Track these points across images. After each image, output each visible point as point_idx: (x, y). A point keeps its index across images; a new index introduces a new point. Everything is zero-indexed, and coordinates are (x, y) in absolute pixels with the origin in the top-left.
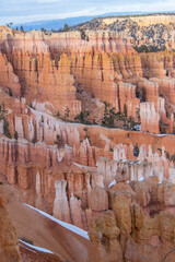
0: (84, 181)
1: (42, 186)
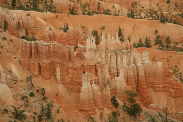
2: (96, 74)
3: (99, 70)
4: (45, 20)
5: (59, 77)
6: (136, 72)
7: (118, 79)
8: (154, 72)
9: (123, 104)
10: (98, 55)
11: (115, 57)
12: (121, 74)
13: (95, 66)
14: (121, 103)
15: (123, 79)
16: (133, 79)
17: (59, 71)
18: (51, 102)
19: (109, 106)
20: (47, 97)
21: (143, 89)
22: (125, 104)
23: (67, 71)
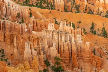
0: (38, 41)
1: (18, 43)
2: (38, 44)
3: (40, 42)
4: (42, 14)
5: (15, 44)
6: (70, 47)
7: (52, 48)
8: (84, 49)
9: (54, 65)
10: (48, 34)
11: (57, 36)
12: (54, 46)
13: (38, 38)
14: (52, 64)
15: (55, 49)
16: (68, 52)
17: (16, 40)
18: (7, 58)
19: (42, 65)
20: (5, 55)
21: (74, 58)
22: (55, 65)
23: (20, 40)
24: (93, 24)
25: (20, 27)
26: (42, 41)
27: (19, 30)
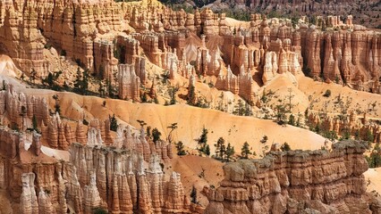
0: (55, 172)
3: (60, 173)
4: (85, 107)
6: (133, 185)
7: (88, 188)
11: (103, 159)
12: (92, 181)
13: (55, 165)
16: (130, 197)
23: (12, 171)
24: (205, 132)
25: (14, 138)
26: (64, 172)
27: (11, 147)
